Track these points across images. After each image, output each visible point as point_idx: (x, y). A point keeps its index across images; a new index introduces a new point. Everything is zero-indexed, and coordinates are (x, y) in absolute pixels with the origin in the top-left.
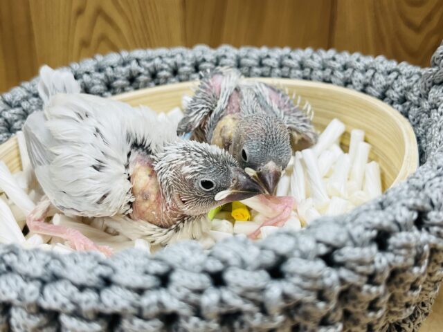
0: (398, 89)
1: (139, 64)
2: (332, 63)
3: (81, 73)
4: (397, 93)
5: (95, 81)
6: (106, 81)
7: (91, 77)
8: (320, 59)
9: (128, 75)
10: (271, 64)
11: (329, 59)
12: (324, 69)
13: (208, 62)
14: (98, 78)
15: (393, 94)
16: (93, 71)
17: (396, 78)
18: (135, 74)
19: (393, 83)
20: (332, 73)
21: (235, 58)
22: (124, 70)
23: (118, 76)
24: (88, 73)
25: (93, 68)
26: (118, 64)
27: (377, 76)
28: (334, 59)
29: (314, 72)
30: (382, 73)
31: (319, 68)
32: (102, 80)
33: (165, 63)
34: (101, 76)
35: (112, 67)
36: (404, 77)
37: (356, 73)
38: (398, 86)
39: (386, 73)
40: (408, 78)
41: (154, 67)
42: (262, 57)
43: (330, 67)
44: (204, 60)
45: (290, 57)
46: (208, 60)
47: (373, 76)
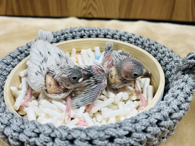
0: (170, 66)
1: (85, 32)
2: (152, 46)
3: (65, 33)
4: (169, 67)
5: (69, 36)
6: (73, 36)
7: (68, 35)
8: (149, 43)
9: (80, 35)
10: (132, 41)
11: (152, 45)
12: (149, 48)
13: (109, 35)
14: (70, 35)
15: (168, 67)
16: (69, 33)
17: (171, 61)
18: (82, 35)
19: (169, 62)
20: (151, 50)
21: (119, 35)
22: (79, 33)
23: (77, 35)
24: (67, 33)
25: (69, 31)
26: (78, 31)
27: (165, 57)
28: (154, 45)
29: (146, 48)
30: (168, 57)
31: (148, 47)
32: (71, 36)
33: (94, 33)
34: (71, 35)
35: (75, 32)
36: (174, 62)
37: (159, 54)
38: (171, 65)
39: (169, 57)
40: (175, 62)
41: (90, 33)
42: (130, 37)
43: (151, 48)
44: (108, 34)
45: (139, 40)
46: (109, 34)
47: (164, 56)
